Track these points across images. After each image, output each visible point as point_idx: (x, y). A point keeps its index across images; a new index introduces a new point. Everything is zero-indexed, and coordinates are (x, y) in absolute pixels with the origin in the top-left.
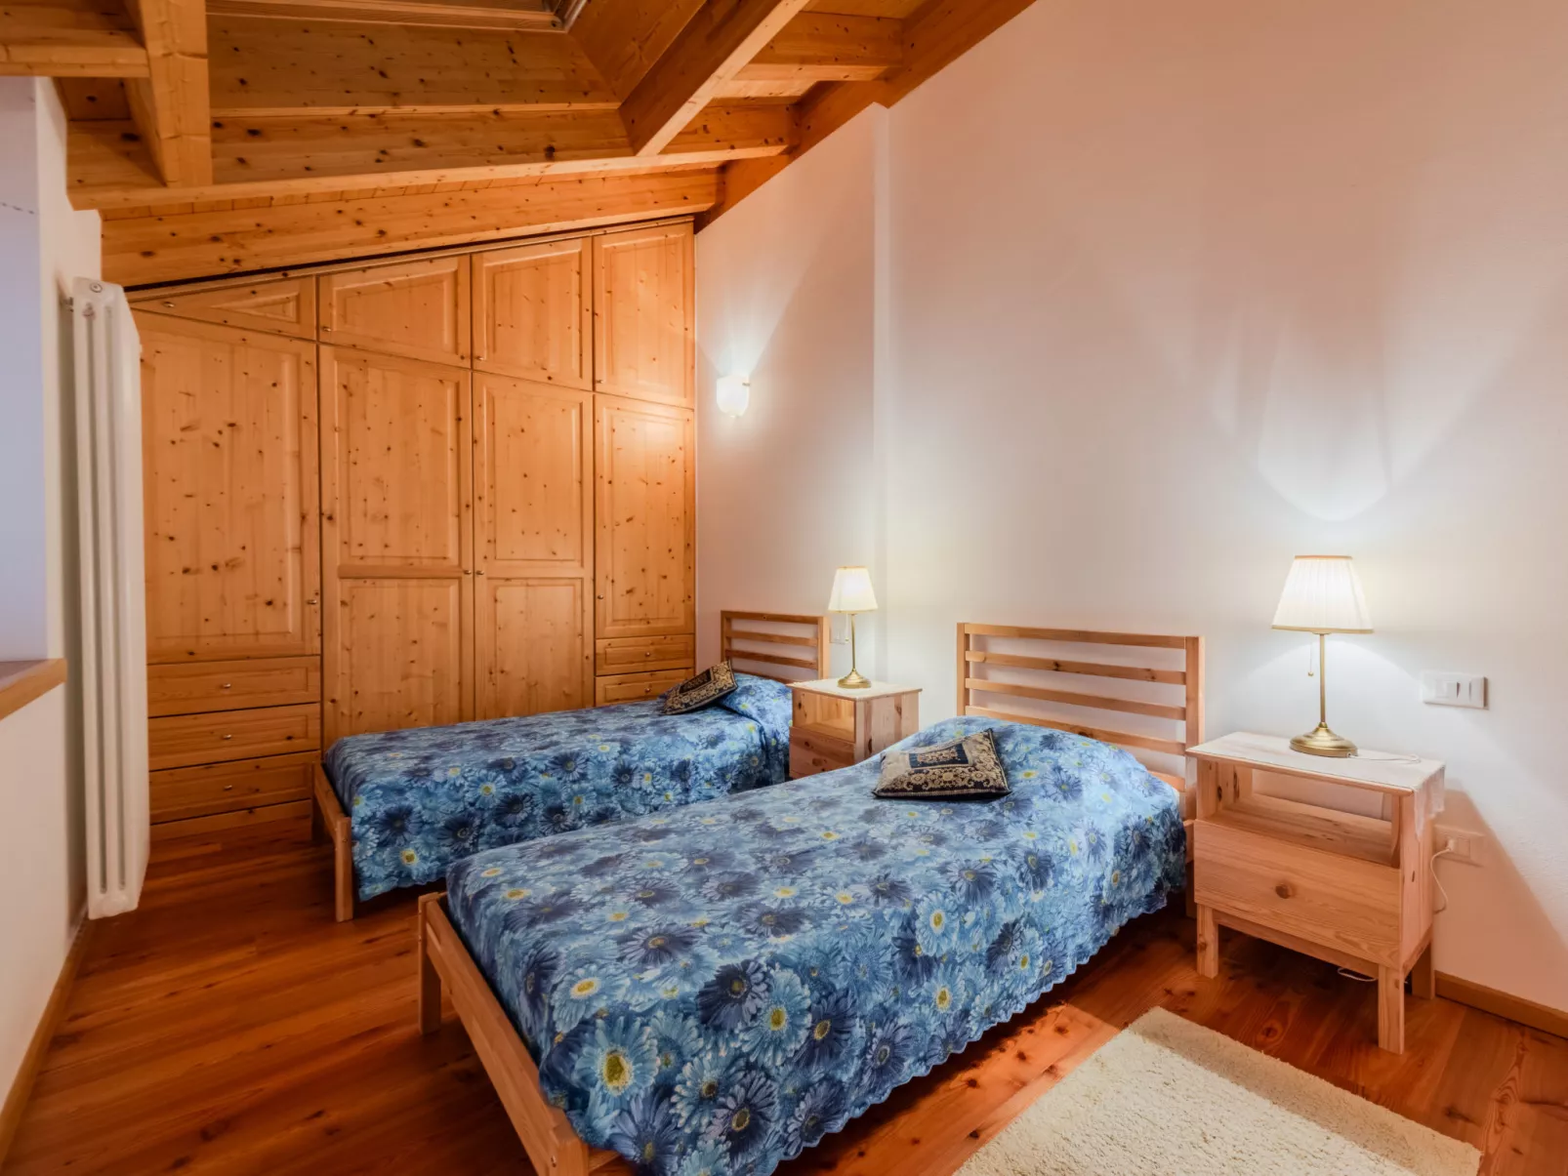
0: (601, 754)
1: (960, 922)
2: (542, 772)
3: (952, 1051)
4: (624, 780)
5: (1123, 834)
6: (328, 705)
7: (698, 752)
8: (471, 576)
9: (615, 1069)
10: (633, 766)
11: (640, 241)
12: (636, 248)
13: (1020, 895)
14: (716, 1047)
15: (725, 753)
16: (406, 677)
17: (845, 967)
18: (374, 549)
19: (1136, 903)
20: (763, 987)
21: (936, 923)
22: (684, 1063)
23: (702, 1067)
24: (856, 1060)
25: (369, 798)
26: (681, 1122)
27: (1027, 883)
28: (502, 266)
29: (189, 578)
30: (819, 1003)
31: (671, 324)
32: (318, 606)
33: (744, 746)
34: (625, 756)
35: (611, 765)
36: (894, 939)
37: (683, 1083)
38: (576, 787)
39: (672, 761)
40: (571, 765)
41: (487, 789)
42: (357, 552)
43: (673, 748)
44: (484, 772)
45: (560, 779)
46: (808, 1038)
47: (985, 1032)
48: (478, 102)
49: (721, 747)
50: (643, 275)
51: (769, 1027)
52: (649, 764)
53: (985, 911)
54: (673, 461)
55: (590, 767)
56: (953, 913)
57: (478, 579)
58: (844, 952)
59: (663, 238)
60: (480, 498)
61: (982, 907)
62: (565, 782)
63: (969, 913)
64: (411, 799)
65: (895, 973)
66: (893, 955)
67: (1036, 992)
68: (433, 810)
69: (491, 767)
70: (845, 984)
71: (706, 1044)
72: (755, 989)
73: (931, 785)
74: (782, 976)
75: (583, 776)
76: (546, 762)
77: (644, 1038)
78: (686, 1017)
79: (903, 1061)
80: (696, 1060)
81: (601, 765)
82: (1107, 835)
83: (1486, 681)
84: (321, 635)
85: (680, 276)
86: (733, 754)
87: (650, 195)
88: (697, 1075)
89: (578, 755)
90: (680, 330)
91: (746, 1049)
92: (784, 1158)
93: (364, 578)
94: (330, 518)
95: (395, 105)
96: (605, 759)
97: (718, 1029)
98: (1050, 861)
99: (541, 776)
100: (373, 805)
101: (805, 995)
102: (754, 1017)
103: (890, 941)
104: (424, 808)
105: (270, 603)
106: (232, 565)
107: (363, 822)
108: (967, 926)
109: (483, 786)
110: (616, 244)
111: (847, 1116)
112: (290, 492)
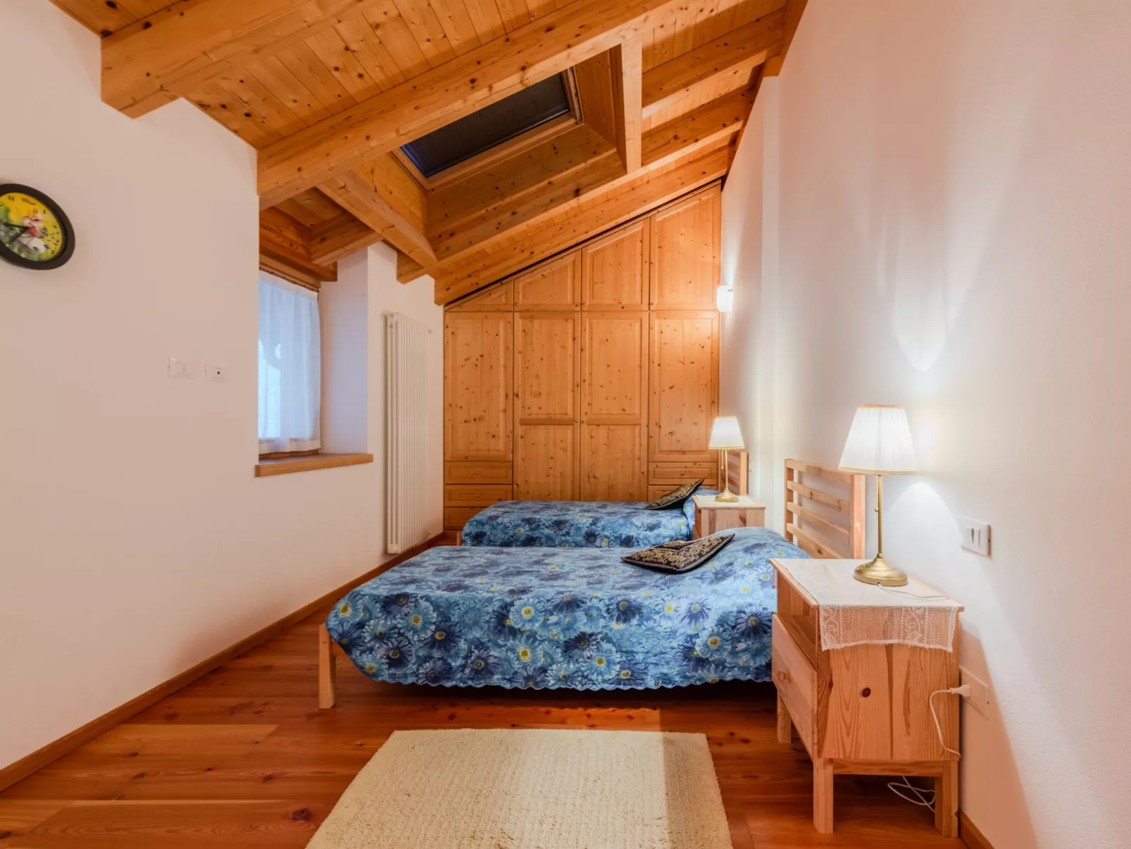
0: (580, 523)
1: (544, 619)
2: (547, 527)
3: (531, 686)
4: (590, 539)
5: (735, 614)
6: (515, 486)
7: (639, 532)
8: (579, 423)
9: (345, 609)
10: (597, 533)
11: (680, 210)
12: (678, 214)
13: (602, 620)
14: (386, 619)
15: (658, 536)
16: (548, 476)
17: (459, 613)
18: (535, 410)
19: (745, 669)
20: (413, 604)
21: (526, 613)
22: (371, 619)
23: (378, 624)
24: (460, 659)
25: (470, 525)
26: (366, 641)
27: (612, 616)
28: (598, 250)
29: (466, 424)
30: (440, 623)
31: (703, 257)
32: (511, 438)
33: (674, 534)
34: (593, 527)
35: (584, 530)
36: (494, 611)
37: (369, 626)
38: (563, 538)
39: (621, 534)
40: (562, 526)
41: (520, 531)
42: (528, 412)
43: (624, 527)
44: (520, 522)
45: (555, 532)
46: (432, 636)
47: (560, 688)
48: (539, 182)
49: (656, 531)
50: (683, 230)
51: (412, 622)
52: (606, 533)
53: (567, 620)
54: (703, 347)
55: (572, 529)
56: (541, 612)
57: (583, 425)
58: (460, 606)
59: (698, 201)
60: (584, 381)
61: (565, 617)
62: (558, 535)
63: (553, 616)
64: (487, 529)
65: (489, 626)
66: (490, 618)
67: (613, 686)
68: (496, 536)
69: (523, 520)
70: (457, 620)
71: (382, 616)
72: (409, 604)
73: (647, 559)
74: (424, 604)
75: (568, 533)
76: (550, 522)
77: (358, 603)
78: (376, 602)
79: (493, 674)
80: (376, 620)
81: (579, 529)
82: (713, 610)
83: (989, 529)
84: (513, 452)
85: (710, 224)
86: (665, 537)
87: (678, 180)
88: (376, 626)
89: (567, 521)
90: (709, 259)
91: (399, 626)
92: (415, 682)
93: (531, 424)
94: (517, 396)
95: (502, 200)
96: (581, 526)
97: (389, 613)
98: (640, 610)
99: (546, 529)
100: (471, 528)
101: (434, 616)
102: (406, 615)
103: (491, 611)
104: (491, 534)
105: (493, 436)
106: (481, 419)
107: (466, 535)
108: (549, 622)
109: (518, 529)
110: (665, 216)
111: (454, 683)
112: (502, 384)
